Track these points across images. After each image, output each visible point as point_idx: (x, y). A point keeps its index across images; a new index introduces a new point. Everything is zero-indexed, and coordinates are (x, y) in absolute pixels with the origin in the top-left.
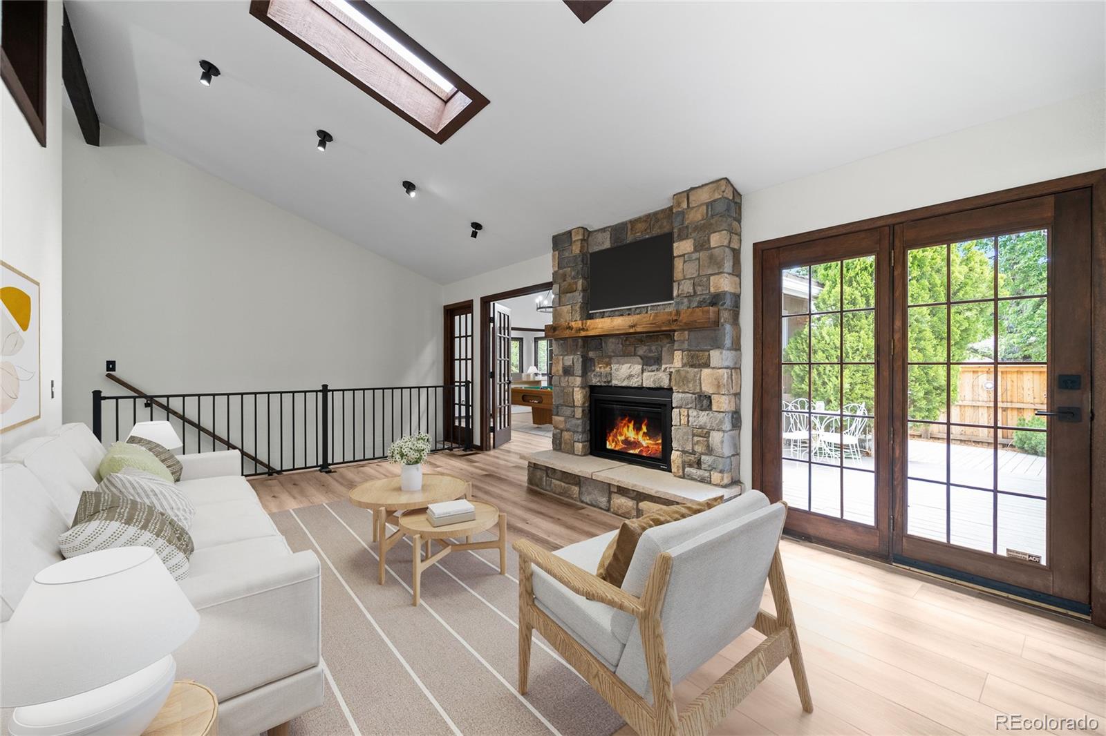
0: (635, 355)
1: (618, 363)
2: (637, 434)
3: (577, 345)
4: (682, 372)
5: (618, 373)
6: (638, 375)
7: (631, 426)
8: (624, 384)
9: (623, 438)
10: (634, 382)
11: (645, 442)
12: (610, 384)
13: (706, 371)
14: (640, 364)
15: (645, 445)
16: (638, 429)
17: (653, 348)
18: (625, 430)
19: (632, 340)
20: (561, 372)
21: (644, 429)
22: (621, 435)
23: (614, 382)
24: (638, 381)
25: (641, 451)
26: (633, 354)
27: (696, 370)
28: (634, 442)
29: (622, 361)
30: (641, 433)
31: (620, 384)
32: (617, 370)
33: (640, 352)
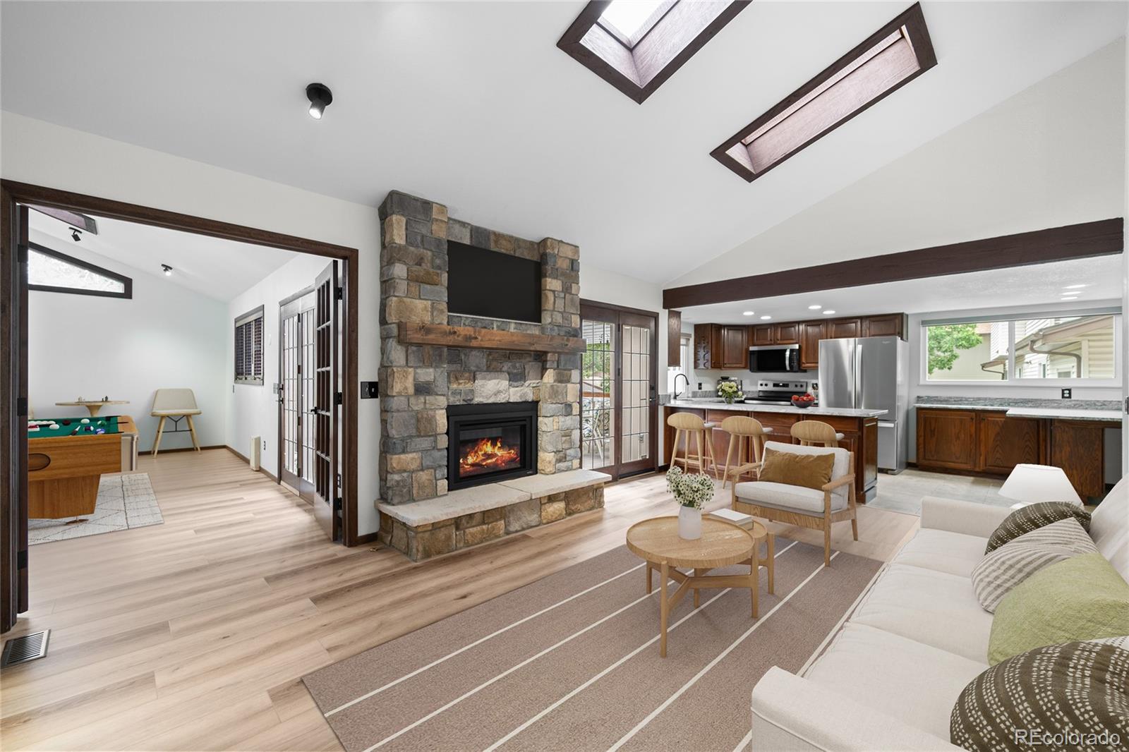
0: (501, 371)
1: (484, 378)
2: (494, 448)
3: (440, 356)
4: (555, 387)
5: (482, 389)
6: (506, 391)
7: (489, 444)
8: (490, 401)
9: (483, 452)
10: (501, 399)
11: (500, 453)
12: (472, 403)
13: (569, 385)
14: (506, 380)
15: (500, 455)
16: (494, 445)
17: (517, 365)
18: (485, 447)
19: (496, 355)
20: (411, 390)
21: (499, 445)
22: (481, 451)
23: (477, 400)
24: (505, 397)
25: (497, 460)
26: (499, 369)
27: (563, 385)
28: (491, 454)
29: (489, 377)
30: (497, 447)
31: (485, 401)
32: (483, 386)
33: (505, 368)
